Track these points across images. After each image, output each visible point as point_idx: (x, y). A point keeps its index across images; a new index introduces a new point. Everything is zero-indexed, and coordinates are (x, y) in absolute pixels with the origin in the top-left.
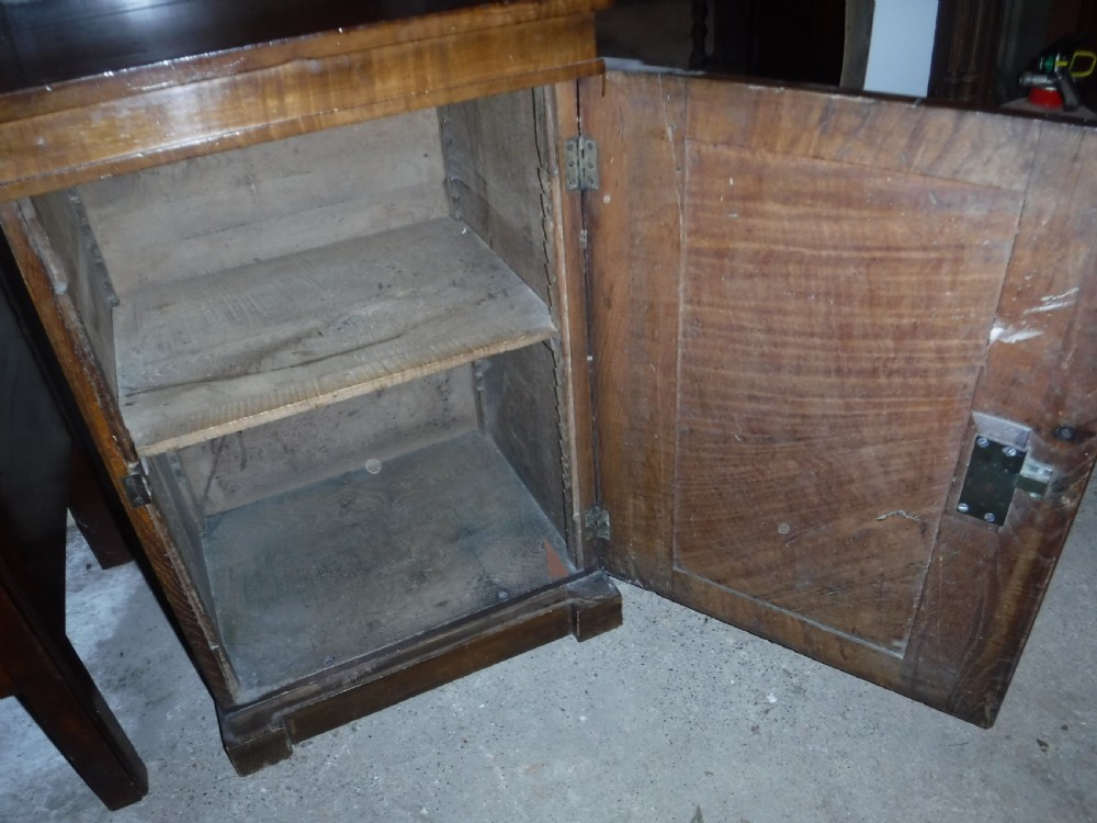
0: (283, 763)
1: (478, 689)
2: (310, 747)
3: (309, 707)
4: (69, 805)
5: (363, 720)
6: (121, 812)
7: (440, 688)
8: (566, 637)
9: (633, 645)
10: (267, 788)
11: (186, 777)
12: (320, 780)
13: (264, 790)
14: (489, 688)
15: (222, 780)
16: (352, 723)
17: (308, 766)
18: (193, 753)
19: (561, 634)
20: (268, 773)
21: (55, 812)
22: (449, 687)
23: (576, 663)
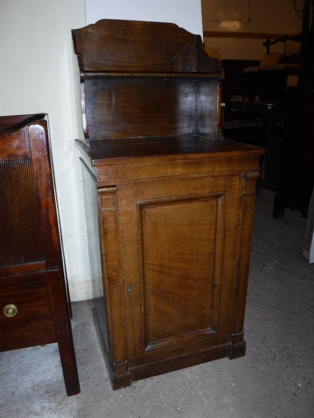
0: (128, 388)
1: (195, 371)
2: (137, 383)
3: (140, 368)
4: (52, 393)
5: (155, 377)
6: (71, 397)
7: (182, 370)
8: (225, 358)
9: (249, 363)
10: (122, 395)
11: (93, 388)
12: (141, 395)
13: (121, 396)
14: (199, 371)
15: (106, 391)
16: (152, 377)
17: (137, 390)
18: (95, 381)
19: (224, 356)
20: (123, 390)
21: (47, 395)
22: (185, 370)
23: (229, 366)
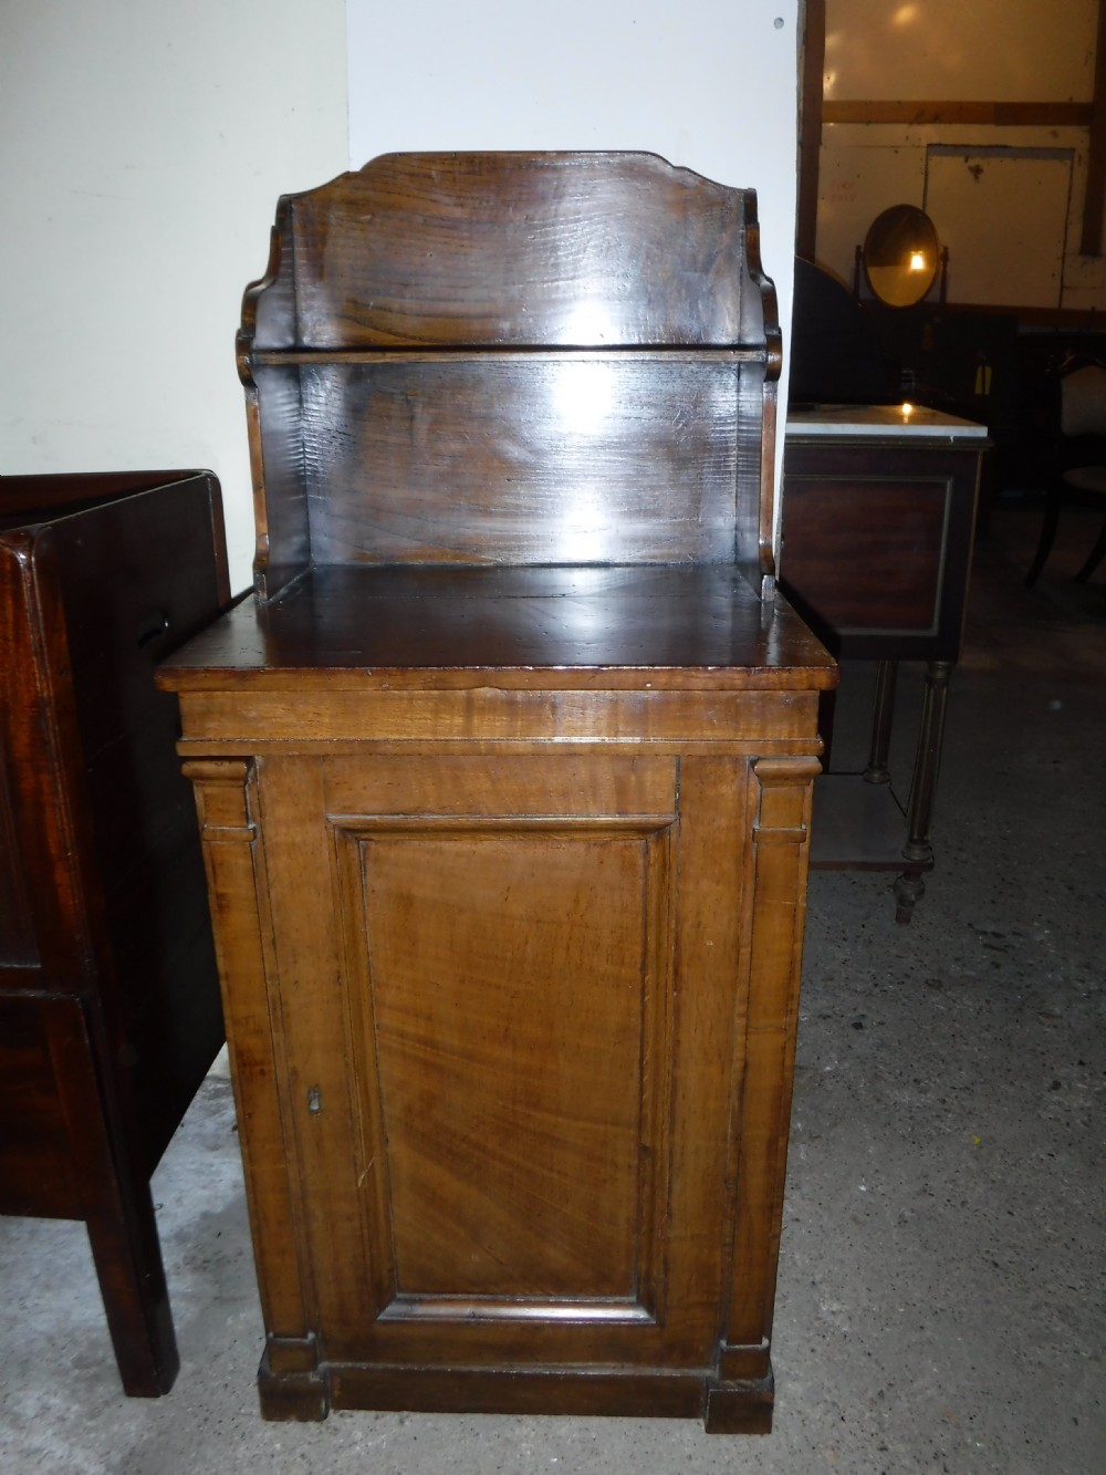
0: (312, 1425)
1: (560, 1437)
2: (349, 1420)
3: (360, 1370)
4: (93, 1370)
5: (418, 1417)
6: (135, 1401)
7: (519, 1417)
8: (693, 1420)
9: (772, 1466)
10: (283, 1446)
11: (212, 1394)
12: (339, 1462)
13: (278, 1446)
14: (573, 1442)
15: (245, 1414)
16: (405, 1413)
17: (335, 1442)
18: (232, 1371)
19: (688, 1412)
20: (292, 1428)
21: (77, 1372)
22: (528, 1420)
23: (690, 1457)
